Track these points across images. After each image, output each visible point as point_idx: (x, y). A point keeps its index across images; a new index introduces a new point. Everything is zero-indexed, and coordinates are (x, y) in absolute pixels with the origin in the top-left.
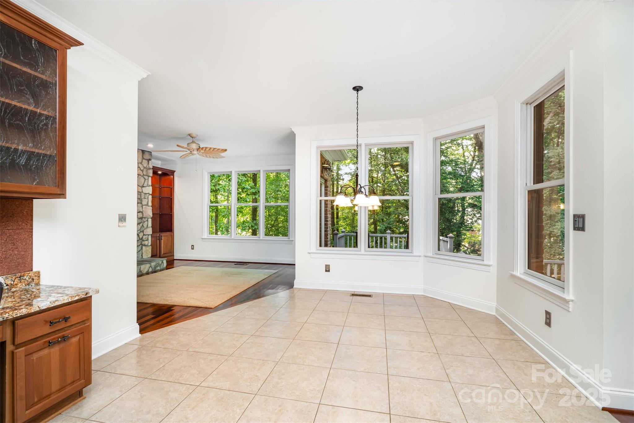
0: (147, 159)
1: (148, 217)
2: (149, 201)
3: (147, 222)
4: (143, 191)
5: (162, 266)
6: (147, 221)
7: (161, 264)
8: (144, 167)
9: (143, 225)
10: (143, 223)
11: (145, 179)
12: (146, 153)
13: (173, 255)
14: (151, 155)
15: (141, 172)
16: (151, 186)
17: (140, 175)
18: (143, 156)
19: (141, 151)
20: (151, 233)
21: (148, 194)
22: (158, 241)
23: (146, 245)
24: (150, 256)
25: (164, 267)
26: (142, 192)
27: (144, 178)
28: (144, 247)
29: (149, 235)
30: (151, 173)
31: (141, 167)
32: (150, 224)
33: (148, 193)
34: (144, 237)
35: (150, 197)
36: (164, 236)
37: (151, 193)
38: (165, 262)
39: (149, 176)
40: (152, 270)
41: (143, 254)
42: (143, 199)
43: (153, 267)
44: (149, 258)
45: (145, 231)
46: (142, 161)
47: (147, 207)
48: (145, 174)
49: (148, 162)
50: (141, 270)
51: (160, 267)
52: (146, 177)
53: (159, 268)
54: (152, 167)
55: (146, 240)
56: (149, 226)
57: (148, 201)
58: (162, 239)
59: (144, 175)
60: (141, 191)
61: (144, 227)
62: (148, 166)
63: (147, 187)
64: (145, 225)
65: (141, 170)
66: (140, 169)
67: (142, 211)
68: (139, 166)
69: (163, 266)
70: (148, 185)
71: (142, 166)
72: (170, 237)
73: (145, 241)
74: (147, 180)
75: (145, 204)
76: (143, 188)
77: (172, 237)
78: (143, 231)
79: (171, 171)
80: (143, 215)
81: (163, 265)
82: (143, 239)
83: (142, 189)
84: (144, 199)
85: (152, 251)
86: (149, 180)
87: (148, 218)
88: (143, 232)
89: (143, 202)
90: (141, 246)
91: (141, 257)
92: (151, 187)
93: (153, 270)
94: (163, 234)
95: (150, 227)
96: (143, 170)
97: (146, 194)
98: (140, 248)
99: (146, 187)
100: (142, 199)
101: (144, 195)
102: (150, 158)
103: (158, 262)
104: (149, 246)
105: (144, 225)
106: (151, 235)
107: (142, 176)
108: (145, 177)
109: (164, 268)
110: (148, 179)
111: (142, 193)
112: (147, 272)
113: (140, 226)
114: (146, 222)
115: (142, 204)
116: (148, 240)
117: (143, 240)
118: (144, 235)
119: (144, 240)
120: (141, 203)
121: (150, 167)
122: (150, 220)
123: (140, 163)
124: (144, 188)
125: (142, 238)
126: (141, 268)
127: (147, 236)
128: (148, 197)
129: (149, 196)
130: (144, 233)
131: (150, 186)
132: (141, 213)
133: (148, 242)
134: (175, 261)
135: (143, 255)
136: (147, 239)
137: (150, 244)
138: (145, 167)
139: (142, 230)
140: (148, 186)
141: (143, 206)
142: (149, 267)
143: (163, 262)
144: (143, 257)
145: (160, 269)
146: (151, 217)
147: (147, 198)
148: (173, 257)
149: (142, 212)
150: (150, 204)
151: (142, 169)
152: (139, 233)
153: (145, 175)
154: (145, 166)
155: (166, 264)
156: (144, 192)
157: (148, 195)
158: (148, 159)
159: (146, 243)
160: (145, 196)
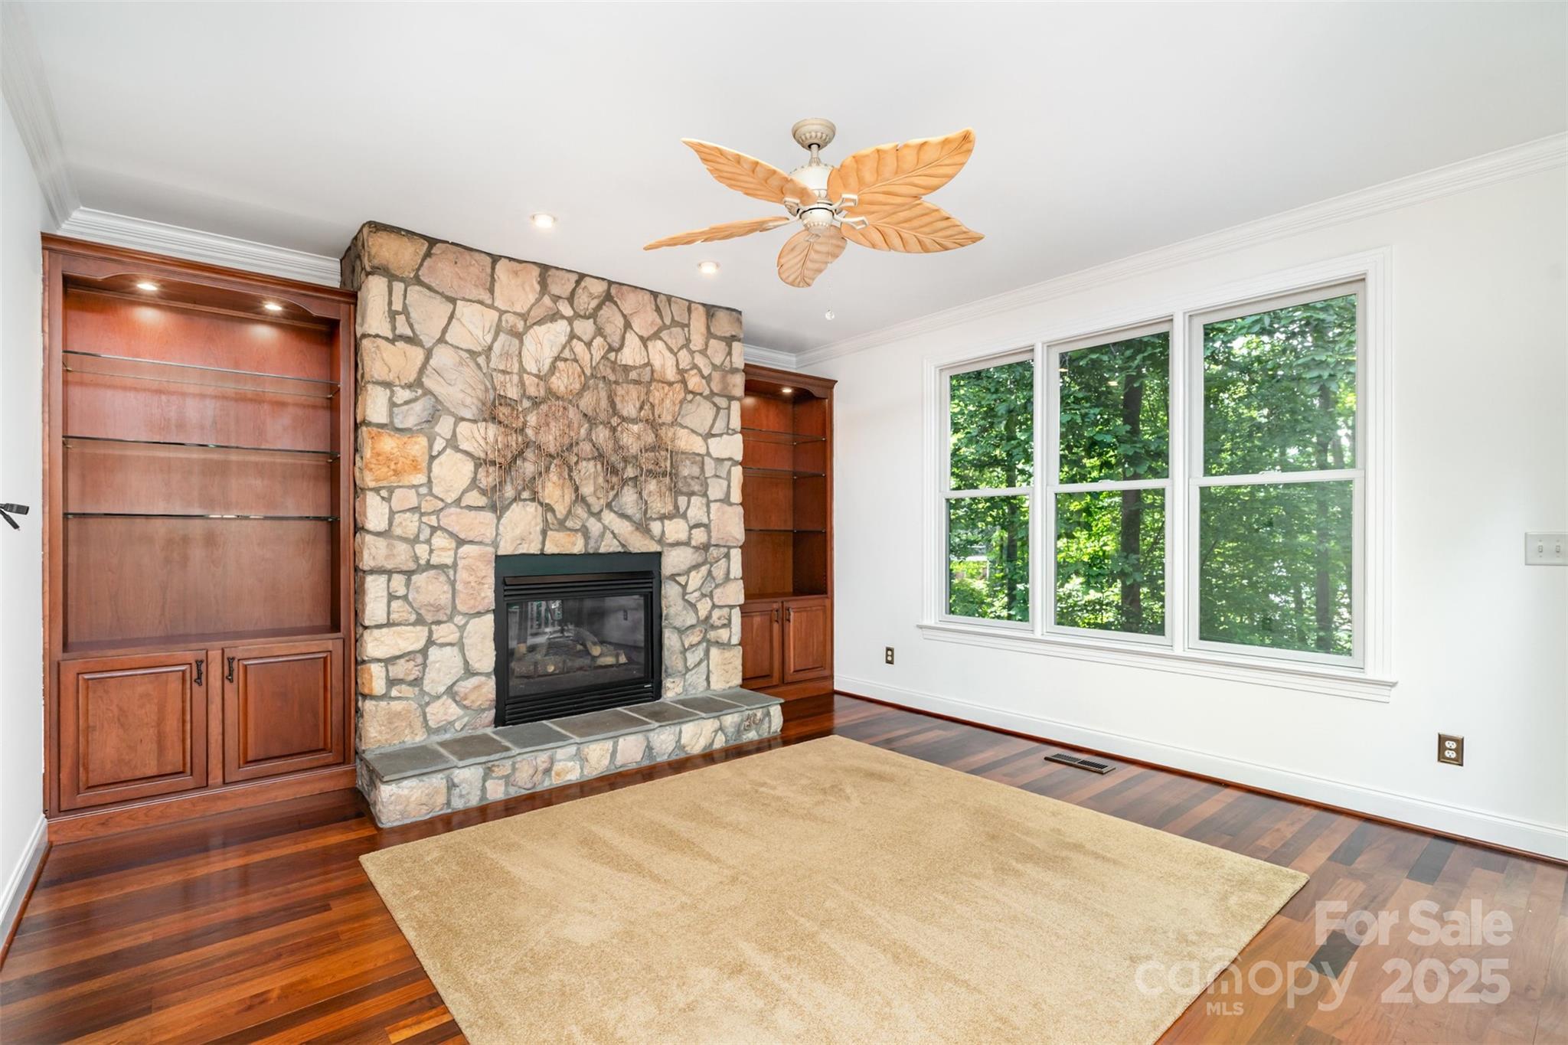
0: (725, 337)
1: (729, 544)
2: (732, 485)
3: (724, 560)
4: (711, 451)
5: (766, 725)
6: (727, 556)
7: (761, 721)
8: (712, 364)
9: (710, 572)
10: (711, 566)
11: (718, 409)
12: (721, 315)
13: (832, 677)
14: (739, 321)
15: (704, 381)
16: (741, 432)
17: (701, 394)
18: (708, 328)
19: (701, 308)
20: (742, 601)
21: (730, 463)
22: (776, 627)
23: (723, 644)
24: (738, 680)
25: (773, 729)
26: (708, 454)
27: (715, 405)
28: (714, 652)
29: (732, 607)
30: (738, 382)
31: (701, 366)
32: (736, 570)
33: (730, 459)
34: (716, 614)
35: (737, 472)
36: (798, 611)
37: (739, 457)
38: (776, 712)
39: (731, 398)
40: (727, 741)
41: (711, 675)
42: (709, 481)
43: (731, 730)
44: (734, 690)
45: (717, 593)
46: (707, 345)
47: (727, 508)
48: (715, 391)
49: (727, 349)
50: (683, 741)
51: (758, 733)
52: (722, 402)
53: (752, 735)
54: (742, 367)
55: (724, 626)
56: (732, 576)
57: (729, 486)
58: (789, 620)
59: (713, 394)
60: (703, 451)
61: (714, 579)
62: (727, 363)
63: (725, 436)
64: (719, 572)
65: (703, 377)
66: (700, 371)
67: (705, 521)
68: (696, 361)
69: (770, 727)
70: (728, 428)
71: (707, 361)
72: (820, 613)
73: (718, 628)
74: (723, 413)
75: (718, 498)
76: (711, 441)
77: (825, 612)
78: (711, 592)
79: (820, 383)
80: (710, 537)
81: (770, 722)
82: (711, 621)
83: (707, 445)
84: (714, 479)
85: (744, 665)
86: (732, 412)
87: (729, 548)
88: (711, 596)
89: (710, 488)
90: (705, 644)
91: (705, 683)
92: (739, 437)
93: (732, 743)
94: (794, 604)
95: (735, 579)
96: (710, 375)
97: (723, 460)
98: (702, 655)
99: (721, 435)
100: (706, 478)
101: (713, 465)
102: (734, 333)
103: (751, 712)
104: (735, 645)
105: (715, 573)
106: (739, 606)
107: (706, 398)
108: (717, 400)
109: (771, 735)
110: (729, 408)
111: (707, 460)
112: (704, 749)
113: (700, 575)
114: (723, 562)
115: (708, 498)
116: (728, 625)
117: (713, 627)
118: (714, 606)
119: (716, 624)
120: (705, 495)
121: (734, 366)
122: (736, 555)
123: (700, 352)
124: (713, 439)
125: (708, 617)
126: (683, 735)
127: (727, 610)
128: (729, 472)
129: (733, 468)
130: (716, 600)
131: (735, 432)
132: (702, 529)
133: (731, 632)
134: (836, 698)
135: (713, 679)
136: (726, 622)
137: (735, 640)
138: (718, 364)
139: (706, 590)
140: (728, 434)
141: (712, 505)
142: (716, 732)
143: (768, 714)
144: (713, 686)
145: (756, 738)
146: (741, 544)
147: (724, 474)
148: (826, 683)
149: (707, 526)
150: (736, 496)
151: (706, 372)
152: (697, 601)
153: (717, 394)
154: (717, 362)
155: (781, 719)
156: (715, 455)
157: (728, 464)
158: (728, 335)
159: (723, 634)
160: (716, 469)
